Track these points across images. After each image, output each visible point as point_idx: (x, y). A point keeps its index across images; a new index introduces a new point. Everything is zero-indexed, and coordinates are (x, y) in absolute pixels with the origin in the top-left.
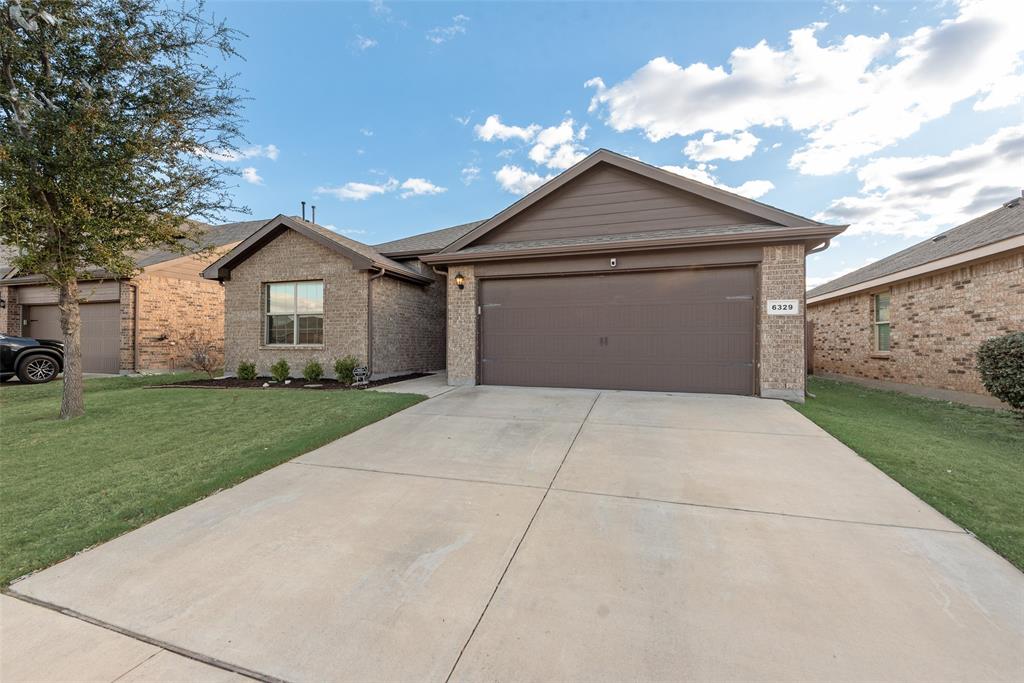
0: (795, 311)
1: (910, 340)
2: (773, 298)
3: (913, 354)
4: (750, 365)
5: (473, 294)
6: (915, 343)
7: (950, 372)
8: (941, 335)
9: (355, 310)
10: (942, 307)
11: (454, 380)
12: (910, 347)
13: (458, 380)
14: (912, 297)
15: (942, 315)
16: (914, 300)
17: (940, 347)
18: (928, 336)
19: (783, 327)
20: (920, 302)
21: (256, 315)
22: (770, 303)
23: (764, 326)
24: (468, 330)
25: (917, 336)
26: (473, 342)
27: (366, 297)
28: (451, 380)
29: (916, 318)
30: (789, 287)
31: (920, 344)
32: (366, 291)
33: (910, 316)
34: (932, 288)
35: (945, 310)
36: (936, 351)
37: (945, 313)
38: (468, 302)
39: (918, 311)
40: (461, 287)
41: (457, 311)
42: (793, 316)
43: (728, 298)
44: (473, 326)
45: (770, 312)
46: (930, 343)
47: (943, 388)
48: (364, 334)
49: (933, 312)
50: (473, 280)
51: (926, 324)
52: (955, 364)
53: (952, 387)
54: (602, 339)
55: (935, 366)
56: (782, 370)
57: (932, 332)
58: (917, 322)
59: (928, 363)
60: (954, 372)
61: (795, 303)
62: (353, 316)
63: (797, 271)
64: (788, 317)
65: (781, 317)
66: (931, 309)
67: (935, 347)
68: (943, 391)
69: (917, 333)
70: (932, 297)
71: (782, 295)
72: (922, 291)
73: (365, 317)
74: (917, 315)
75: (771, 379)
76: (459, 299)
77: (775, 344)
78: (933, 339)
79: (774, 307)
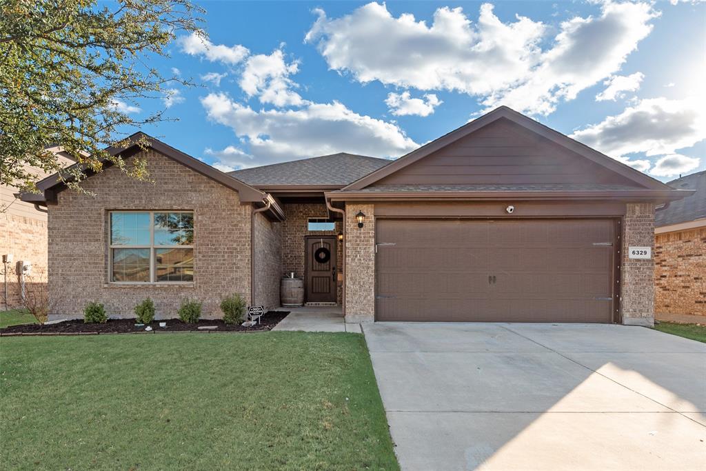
0: (648, 256)
1: (657, 280)
2: (633, 244)
3: (661, 290)
4: (610, 299)
5: (372, 233)
6: (662, 282)
7: (696, 302)
8: (689, 276)
9: (235, 245)
10: (691, 255)
11: (354, 317)
12: (658, 284)
13: (357, 317)
14: (660, 247)
15: (691, 261)
16: (661, 250)
17: (688, 284)
18: (676, 276)
19: (639, 268)
20: (668, 252)
21: (98, 248)
22: (631, 249)
23: (627, 267)
24: (368, 268)
25: (665, 276)
26: (372, 280)
27: (248, 231)
28: (349, 317)
29: (663, 263)
30: (645, 237)
31: (668, 282)
32: (248, 226)
33: (658, 261)
34: (681, 242)
35: (692, 258)
36: (683, 287)
37: (693, 260)
38: (368, 241)
39: (666, 258)
40: (361, 225)
41: (355, 249)
42: (647, 260)
43: (594, 244)
44: (372, 264)
45: (631, 256)
46: (678, 281)
47: (690, 314)
48: (247, 271)
49: (681, 259)
50: (373, 219)
51: (673, 267)
52: (702, 296)
53: (699, 313)
54: (490, 277)
55: (682, 298)
56: (639, 303)
57: (679, 273)
58: (665, 266)
59: (676, 296)
60: (700, 302)
61: (648, 250)
62: (231, 252)
63: (650, 224)
64: (644, 260)
65: (638, 260)
66: (679, 257)
67: (683, 284)
68: (690, 316)
69: (664, 274)
70: (681, 248)
71: (639, 243)
72: (670, 243)
73: (248, 253)
74: (665, 261)
75: (631, 310)
76: (358, 237)
77: (634, 282)
78: (681, 279)
79: (634, 252)
